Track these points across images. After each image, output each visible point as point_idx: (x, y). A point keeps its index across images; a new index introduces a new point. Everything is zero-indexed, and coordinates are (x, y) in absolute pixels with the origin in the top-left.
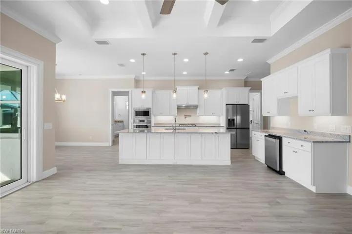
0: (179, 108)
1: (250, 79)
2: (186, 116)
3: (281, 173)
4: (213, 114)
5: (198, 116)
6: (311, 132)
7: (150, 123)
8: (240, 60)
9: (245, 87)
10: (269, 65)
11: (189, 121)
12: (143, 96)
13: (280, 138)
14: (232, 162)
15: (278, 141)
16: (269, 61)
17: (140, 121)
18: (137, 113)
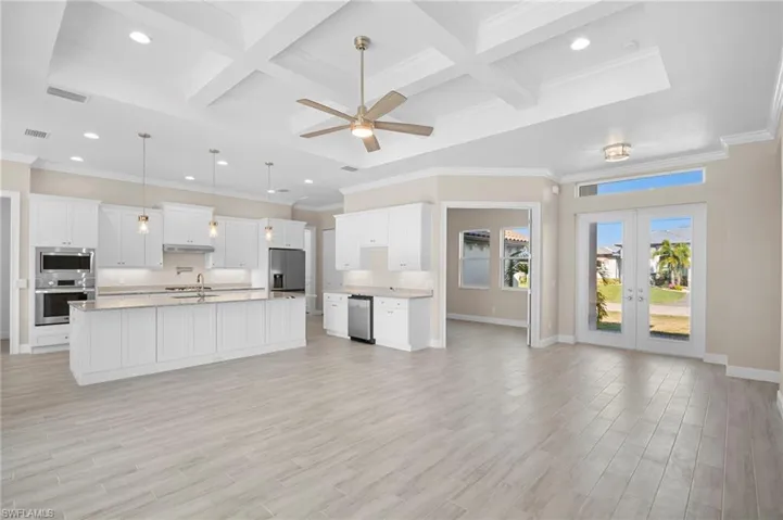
0: (168, 251)
1: (299, 207)
2: (180, 270)
3: (371, 342)
4: (241, 266)
5: (209, 270)
6: (401, 289)
7: (93, 287)
8: (308, 181)
9: (293, 219)
10: (343, 196)
11: (188, 279)
12: (144, 227)
13: (371, 298)
14: (308, 341)
15: (369, 302)
16: (343, 191)
17: (61, 283)
18: (50, 262)
